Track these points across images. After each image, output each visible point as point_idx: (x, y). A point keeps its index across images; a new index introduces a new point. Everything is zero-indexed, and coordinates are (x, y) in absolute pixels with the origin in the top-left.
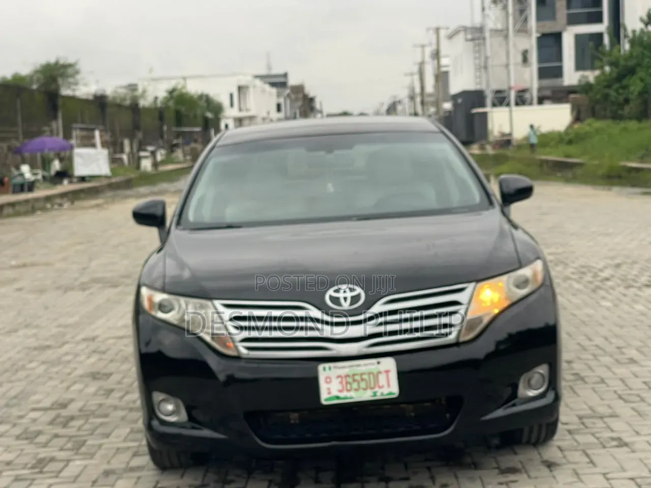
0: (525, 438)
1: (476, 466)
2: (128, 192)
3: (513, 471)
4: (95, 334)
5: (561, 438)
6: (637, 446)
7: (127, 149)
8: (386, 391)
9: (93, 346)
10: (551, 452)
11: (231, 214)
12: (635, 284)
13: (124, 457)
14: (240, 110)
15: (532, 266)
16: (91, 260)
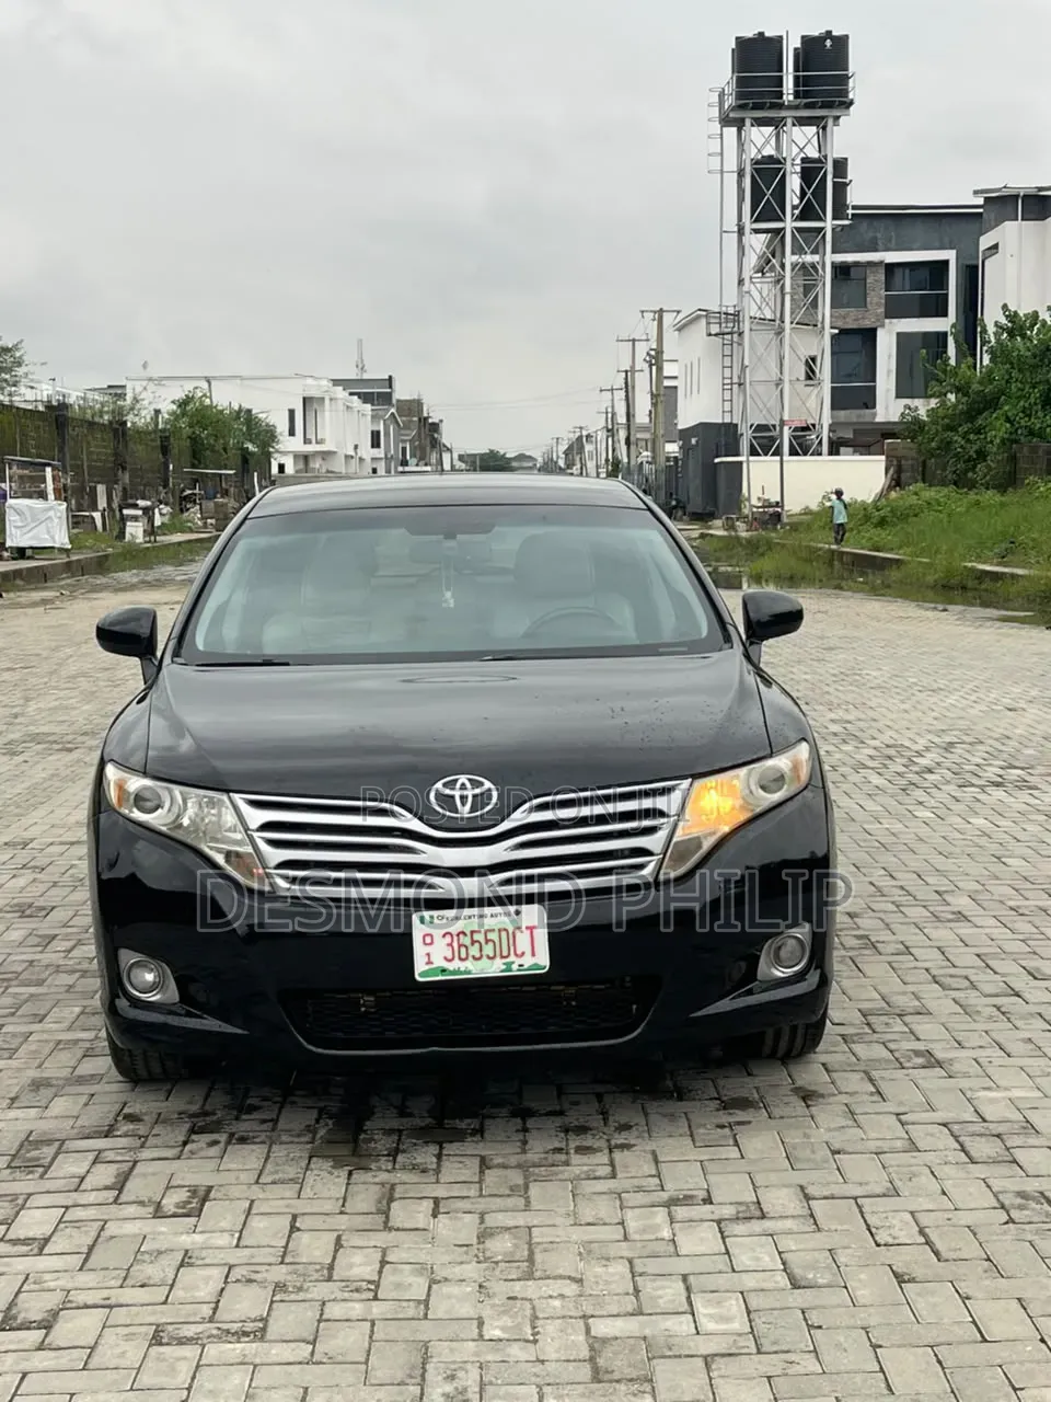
0: (767, 1050)
1: (680, 1095)
2: (101, 580)
3: (744, 1104)
4: (27, 835)
5: (830, 1048)
6: (957, 1067)
7: (102, 503)
8: (528, 961)
9: (23, 856)
10: (811, 1073)
11: (274, 638)
12: (975, 781)
13: (66, 1058)
14: (306, 441)
15: (791, 753)
16: (27, 700)
